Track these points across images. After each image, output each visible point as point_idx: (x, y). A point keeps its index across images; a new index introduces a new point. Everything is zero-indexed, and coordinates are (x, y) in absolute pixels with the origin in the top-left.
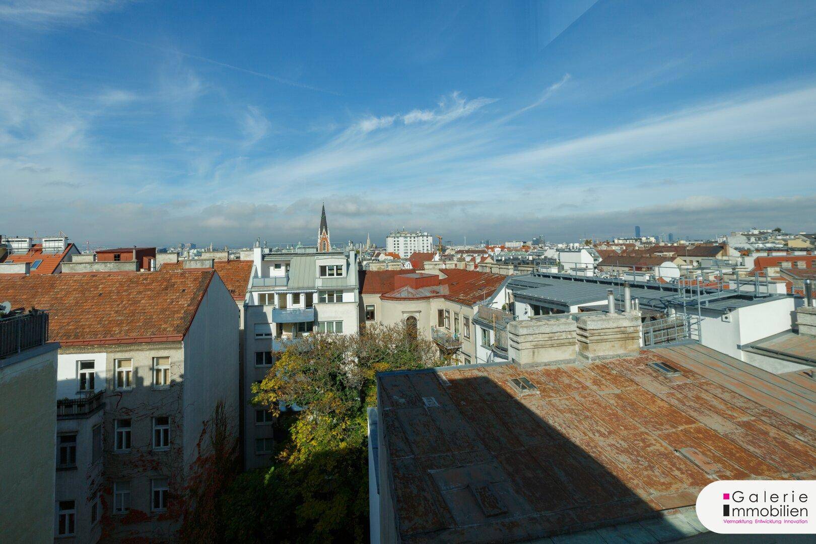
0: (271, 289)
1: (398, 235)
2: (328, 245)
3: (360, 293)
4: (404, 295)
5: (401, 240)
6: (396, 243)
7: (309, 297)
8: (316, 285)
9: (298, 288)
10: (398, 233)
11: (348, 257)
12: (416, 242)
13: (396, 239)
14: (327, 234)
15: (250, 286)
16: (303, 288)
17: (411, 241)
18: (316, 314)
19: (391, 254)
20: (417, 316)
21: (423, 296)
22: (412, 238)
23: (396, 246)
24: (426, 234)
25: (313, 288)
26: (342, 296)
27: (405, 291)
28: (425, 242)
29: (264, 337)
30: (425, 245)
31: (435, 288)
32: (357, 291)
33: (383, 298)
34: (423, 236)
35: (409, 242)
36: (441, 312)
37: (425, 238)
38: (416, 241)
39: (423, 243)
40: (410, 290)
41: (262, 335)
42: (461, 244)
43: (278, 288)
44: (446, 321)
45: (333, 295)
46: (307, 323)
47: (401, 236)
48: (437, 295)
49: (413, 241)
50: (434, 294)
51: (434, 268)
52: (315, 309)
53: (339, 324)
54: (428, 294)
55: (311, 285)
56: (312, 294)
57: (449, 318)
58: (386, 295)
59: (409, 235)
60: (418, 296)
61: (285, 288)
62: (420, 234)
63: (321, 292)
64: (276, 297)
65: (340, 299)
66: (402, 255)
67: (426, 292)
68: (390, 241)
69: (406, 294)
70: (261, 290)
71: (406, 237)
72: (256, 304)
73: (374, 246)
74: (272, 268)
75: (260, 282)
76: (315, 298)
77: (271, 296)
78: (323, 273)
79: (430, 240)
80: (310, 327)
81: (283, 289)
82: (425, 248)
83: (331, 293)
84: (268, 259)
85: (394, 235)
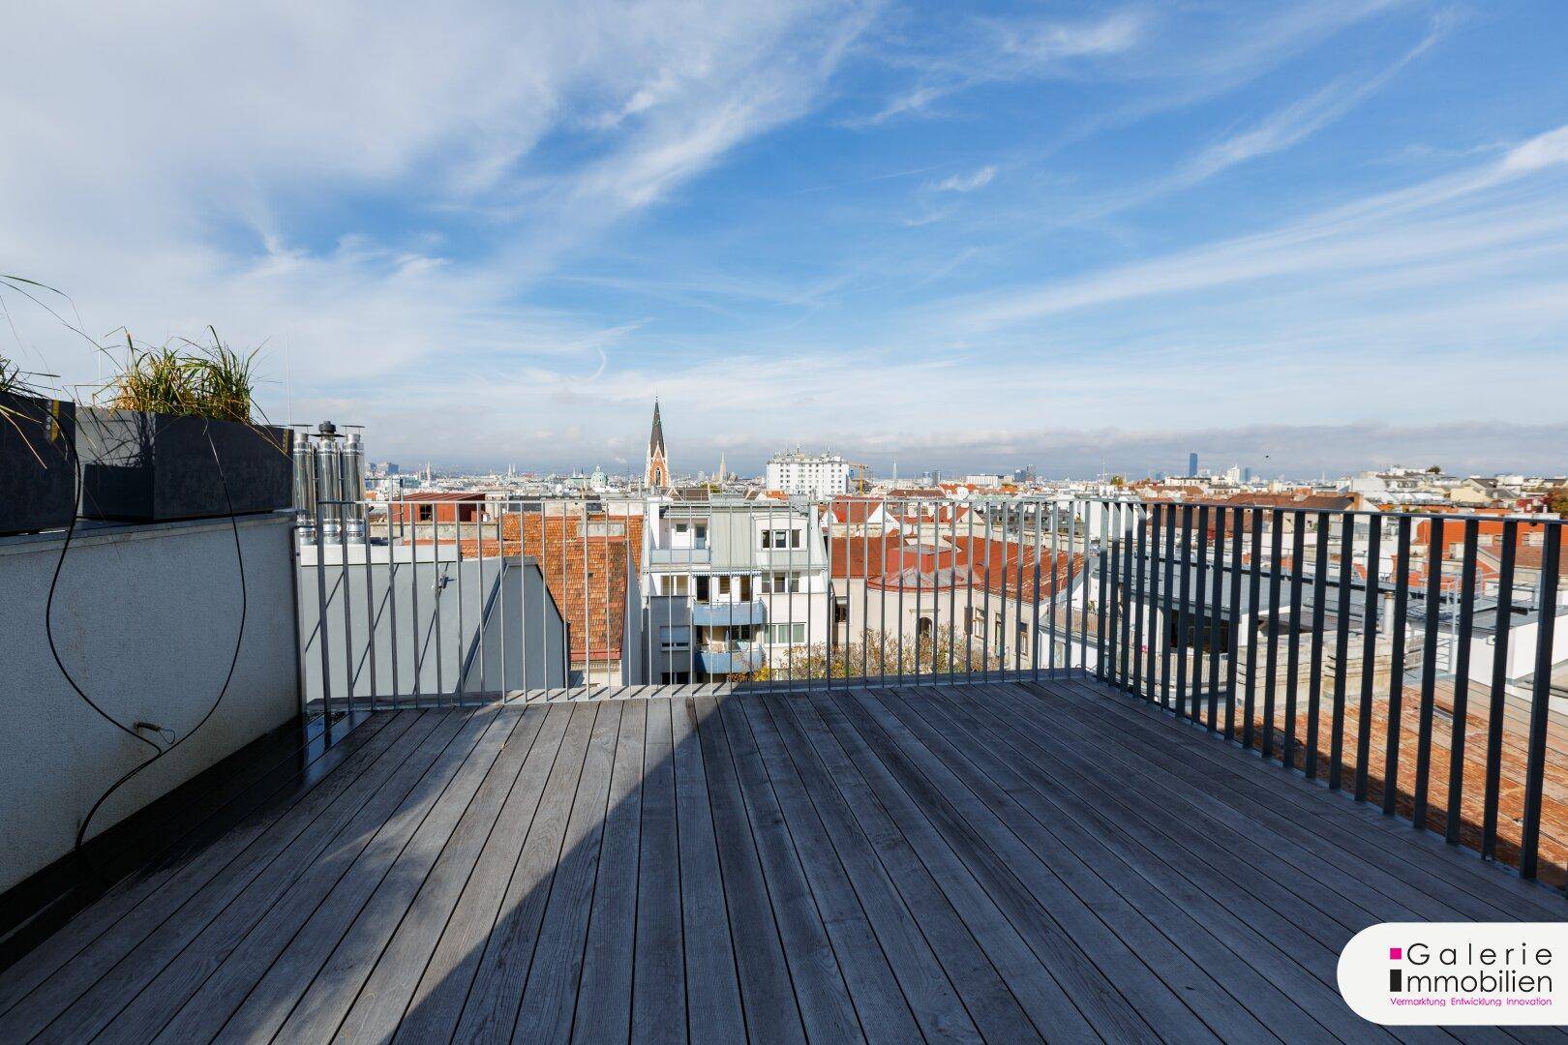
0: (682, 569)
1: (788, 460)
2: (664, 475)
3: (833, 576)
4: (910, 582)
5: (794, 468)
6: (785, 473)
7: (746, 582)
8: (758, 564)
9: (730, 568)
10: (787, 457)
12: (820, 474)
13: (785, 467)
14: (663, 455)
15: (645, 562)
16: (738, 568)
17: (810, 471)
18: (764, 611)
19: (775, 494)
20: (933, 617)
21: (942, 584)
22: (814, 466)
23: (785, 479)
24: (838, 459)
25: (753, 568)
26: (797, 583)
27: (910, 576)
28: (836, 474)
29: (673, 649)
30: (836, 479)
31: (956, 571)
32: (825, 574)
33: (869, 585)
34: (832, 463)
35: (807, 473)
37: (836, 466)
38: (820, 471)
39: (833, 476)
41: (673, 645)
42: (889, 477)
43: (694, 568)
45: (782, 581)
46: (745, 627)
47: (793, 462)
48: (963, 584)
50: (958, 582)
52: (758, 605)
53: (800, 628)
54: (949, 583)
55: (748, 563)
56: (751, 577)
58: (876, 581)
59: (807, 460)
61: (708, 567)
62: (827, 460)
63: (765, 575)
64: (691, 582)
65: (795, 588)
67: (943, 577)
68: (774, 470)
69: (916, 582)
70: (667, 569)
71: (802, 464)
72: (659, 593)
73: (733, 476)
74: (673, 531)
75: (661, 556)
76: (757, 584)
77: (682, 580)
78: (766, 543)
79: (846, 469)
80: (747, 632)
81: (703, 570)
82: (837, 484)
83: (780, 578)
84: (668, 515)
85: (780, 460)
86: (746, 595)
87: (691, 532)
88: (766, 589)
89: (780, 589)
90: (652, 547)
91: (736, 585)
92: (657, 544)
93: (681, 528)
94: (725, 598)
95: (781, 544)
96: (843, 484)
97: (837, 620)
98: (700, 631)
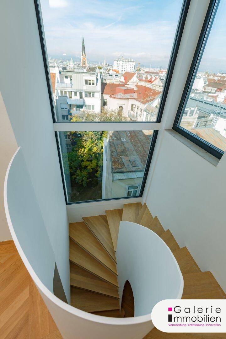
0: (65, 89)
1: (119, 60)
2: (86, 62)
3: (102, 93)
4: (119, 97)
5: (121, 62)
6: (118, 64)
7: (81, 93)
8: (84, 89)
9: (76, 90)
10: (119, 59)
11: (97, 76)
13: (118, 62)
14: (85, 56)
15: (56, 87)
16: (78, 90)
18: (84, 102)
19: (115, 71)
20: (123, 106)
21: (126, 98)
22: (126, 62)
23: (118, 66)
24: (133, 60)
25: (82, 90)
26: (94, 95)
27: (120, 95)
28: (132, 65)
29: (64, 109)
30: (132, 67)
31: (132, 94)
32: (100, 93)
33: (110, 97)
35: (124, 64)
36: (132, 105)
37: (132, 62)
40: (122, 95)
41: (63, 108)
42: (149, 67)
43: (68, 89)
44: (134, 109)
45: (90, 94)
46: (81, 105)
47: (121, 60)
48: (132, 98)
49: (126, 64)
50: (131, 98)
51: (133, 84)
52: (84, 100)
53: (93, 106)
54: (129, 97)
55: (81, 89)
56: (82, 92)
57: (135, 108)
58: (112, 96)
59: (124, 60)
60: (124, 98)
61: (71, 89)
62: (130, 60)
63: (86, 92)
64: (67, 93)
65: (93, 96)
66: (120, 72)
67: (128, 96)
68: (115, 62)
69: (120, 96)
70: (61, 89)
71: (123, 62)
72: (60, 95)
73: (107, 64)
74: (65, 78)
75: (60, 85)
76: (84, 94)
77: (65, 92)
78: (86, 83)
79: (134, 64)
80: (82, 107)
81: (70, 89)
82: (131, 68)
83: (90, 93)
84: (62, 73)
85: (117, 60)
86: (81, 97)
87: (69, 78)
88: (86, 96)
89: (90, 96)
90: (58, 82)
91: (78, 94)
92: (60, 82)
93: (67, 77)
94: (76, 97)
95: (90, 84)
96: (133, 69)
97: (104, 105)
98: (70, 106)
